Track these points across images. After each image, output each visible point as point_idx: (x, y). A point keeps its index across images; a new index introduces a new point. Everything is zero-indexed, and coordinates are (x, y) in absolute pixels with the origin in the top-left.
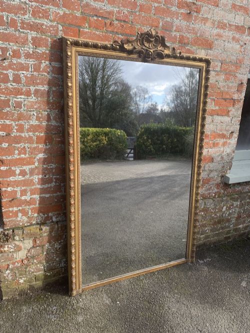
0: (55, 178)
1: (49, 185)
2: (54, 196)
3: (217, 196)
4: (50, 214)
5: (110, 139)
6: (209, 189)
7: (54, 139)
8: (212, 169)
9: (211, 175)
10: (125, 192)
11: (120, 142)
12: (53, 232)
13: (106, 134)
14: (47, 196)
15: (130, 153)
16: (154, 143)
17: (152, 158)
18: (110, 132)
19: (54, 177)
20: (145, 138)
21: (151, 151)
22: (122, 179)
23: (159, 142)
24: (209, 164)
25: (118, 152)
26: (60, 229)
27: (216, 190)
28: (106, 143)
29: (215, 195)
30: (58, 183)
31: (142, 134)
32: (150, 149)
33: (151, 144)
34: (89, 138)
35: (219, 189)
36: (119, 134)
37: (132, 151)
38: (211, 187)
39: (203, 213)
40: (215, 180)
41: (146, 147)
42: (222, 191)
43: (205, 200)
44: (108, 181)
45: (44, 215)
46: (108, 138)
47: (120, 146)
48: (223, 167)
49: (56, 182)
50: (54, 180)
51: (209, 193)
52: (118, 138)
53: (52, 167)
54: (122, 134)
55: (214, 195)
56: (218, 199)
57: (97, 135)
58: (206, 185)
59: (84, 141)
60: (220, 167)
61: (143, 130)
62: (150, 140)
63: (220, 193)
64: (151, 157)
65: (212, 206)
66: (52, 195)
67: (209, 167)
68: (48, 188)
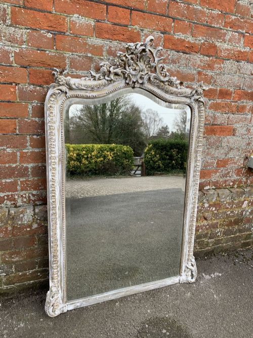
3: (236, 186)
5: (116, 155)
6: (225, 175)
8: (232, 146)
9: (231, 155)
10: (125, 204)
11: (126, 158)
13: (112, 150)
15: (137, 170)
16: (162, 159)
17: (161, 174)
18: (116, 147)
20: (153, 153)
21: (159, 167)
22: (125, 192)
23: (168, 157)
24: (228, 137)
25: (124, 168)
27: (235, 177)
28: (111, 158)
29: (233, 185)
31: (150, 150)
32: (159, 164)
33: (159, 160)
34: (93, 154)
35: (240, 176)
36: (125, 149)
37: (140, 168)
38: (229, 173)
39: (214, 209)
40: (235, 163)
41: (155, 162)
42: (244, 179)
43: (218, 191)
44: (108, 194)
46: (113, 154)
47: (125, 162)
48: (249, 144)
51: (226, 181)
52: (124, 153)
54: (128, 149)
55: (231, 184)
56: (238, 190)
57: (101, 150)
58: (222, 168)
59: (88, 157)
60: (243, 144)
61: (151, 145)
62: (158, 156)
63: (241, 182)
64: (159, 173)
65: (228, 200)
67: (229, 142)
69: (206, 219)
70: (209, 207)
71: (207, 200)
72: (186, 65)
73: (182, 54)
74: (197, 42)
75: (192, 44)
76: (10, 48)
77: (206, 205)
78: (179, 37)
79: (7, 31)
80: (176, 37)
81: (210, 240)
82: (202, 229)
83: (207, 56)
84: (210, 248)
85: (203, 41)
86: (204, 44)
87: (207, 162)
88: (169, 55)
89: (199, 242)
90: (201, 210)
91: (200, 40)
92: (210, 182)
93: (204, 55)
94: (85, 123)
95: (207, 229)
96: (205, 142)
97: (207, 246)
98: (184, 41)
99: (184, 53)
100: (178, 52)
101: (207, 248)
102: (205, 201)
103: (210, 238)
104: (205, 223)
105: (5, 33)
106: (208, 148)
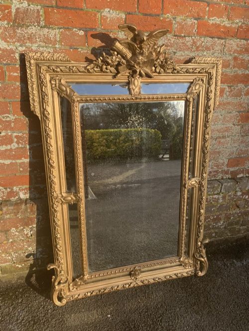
0: (16, 137)
1: (9, 147)
2: (16, 163)
4: (15, 188)
7: (7, 73)
12: (20, 214)
14: (8, 162)
15: (165, 154)
19: (15, 134)
26: (29, 210)
28: (138, 143)
30: (22, 144)
34: (120, 139)
37: (168, 152)
39: (247, 197)
45: (6, 189)
49: (18, 143)
50: (15, 140)
53: (8, 119)
66: (14, 161)
68: (6, 150)
69: (238, 207)
70: (242, 195)
71: (240, 188)
72: (221, 51)
73: (217, 39)
74: (234, 26)
75: (228, 28)
76: (45, 48)
77: (239, 193)
78: (214, 22)
79: (41, 33)
80: (211, 22)
81: (242, 228)
82: (233, 216)
83: (244, 39)
84: (241, 235)
85: (240, 24)
86: (241, 27)
87: (242, 150)
88: (203, 42)
89: (231, 229)
90: (234, 198)
91: (237, 23)
92: (243, 170)
93: (241, 39)
94: (111, 107)
95: (239, 217)
96: (240, 129)
97: (239, 233)
98: (219, 25)
99: (219, 38)
100: (212, 38)
101: (239, 235)
102: (237, 189)
103: (242, 225)
104: (238, 211)
105: (40, 35)
106: (242, 136)
